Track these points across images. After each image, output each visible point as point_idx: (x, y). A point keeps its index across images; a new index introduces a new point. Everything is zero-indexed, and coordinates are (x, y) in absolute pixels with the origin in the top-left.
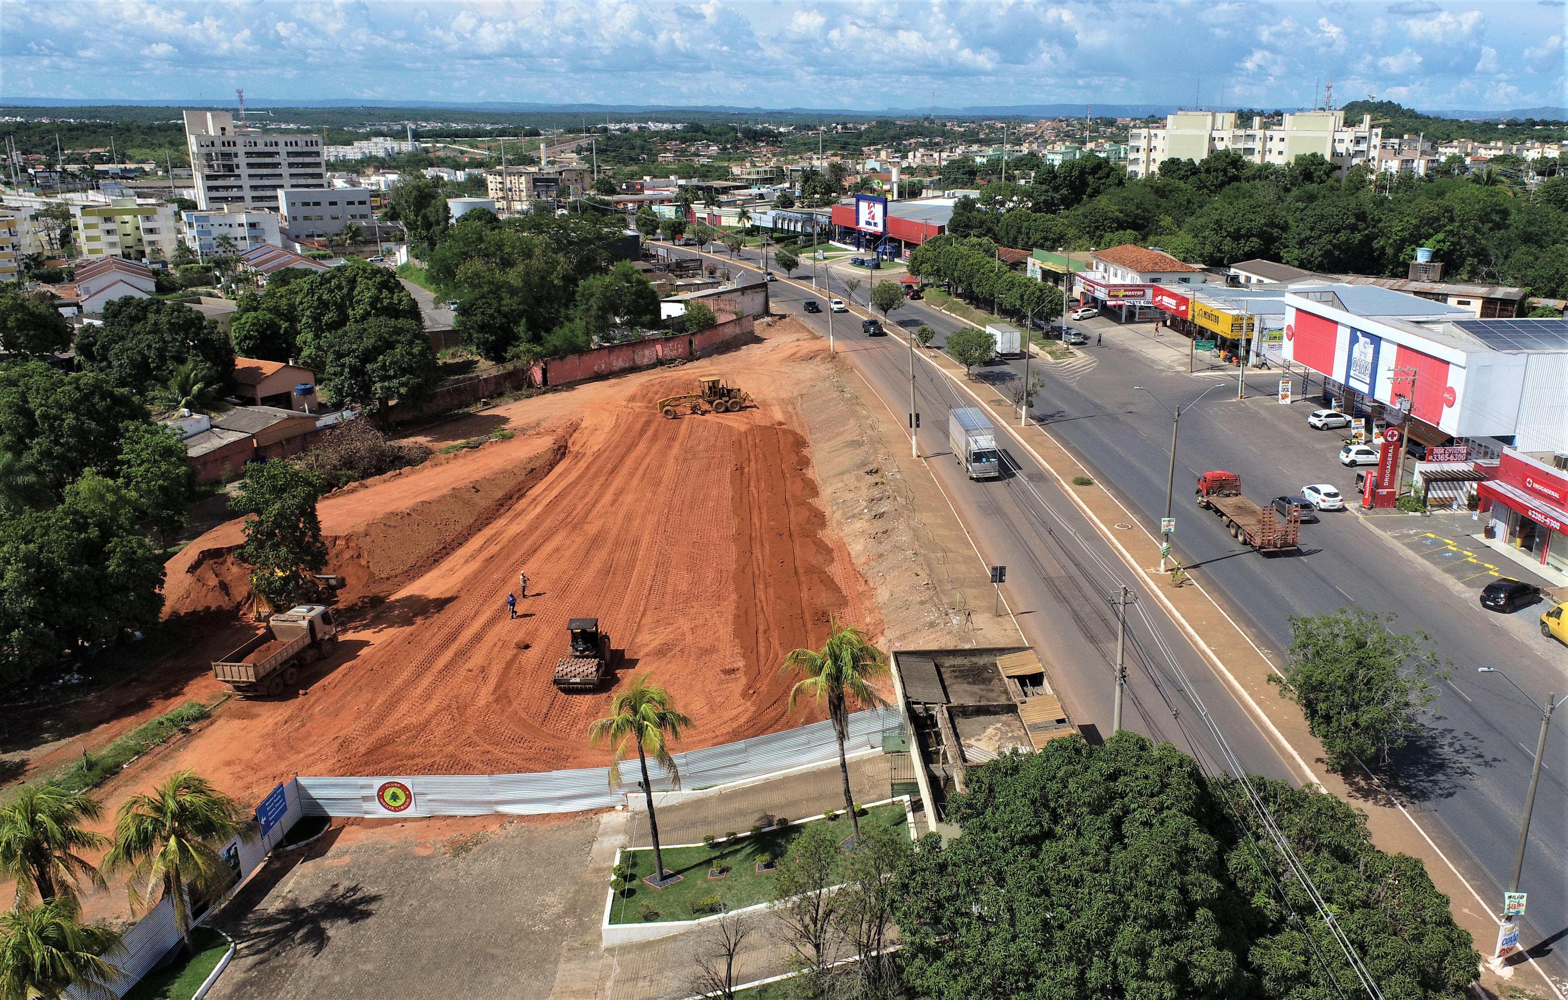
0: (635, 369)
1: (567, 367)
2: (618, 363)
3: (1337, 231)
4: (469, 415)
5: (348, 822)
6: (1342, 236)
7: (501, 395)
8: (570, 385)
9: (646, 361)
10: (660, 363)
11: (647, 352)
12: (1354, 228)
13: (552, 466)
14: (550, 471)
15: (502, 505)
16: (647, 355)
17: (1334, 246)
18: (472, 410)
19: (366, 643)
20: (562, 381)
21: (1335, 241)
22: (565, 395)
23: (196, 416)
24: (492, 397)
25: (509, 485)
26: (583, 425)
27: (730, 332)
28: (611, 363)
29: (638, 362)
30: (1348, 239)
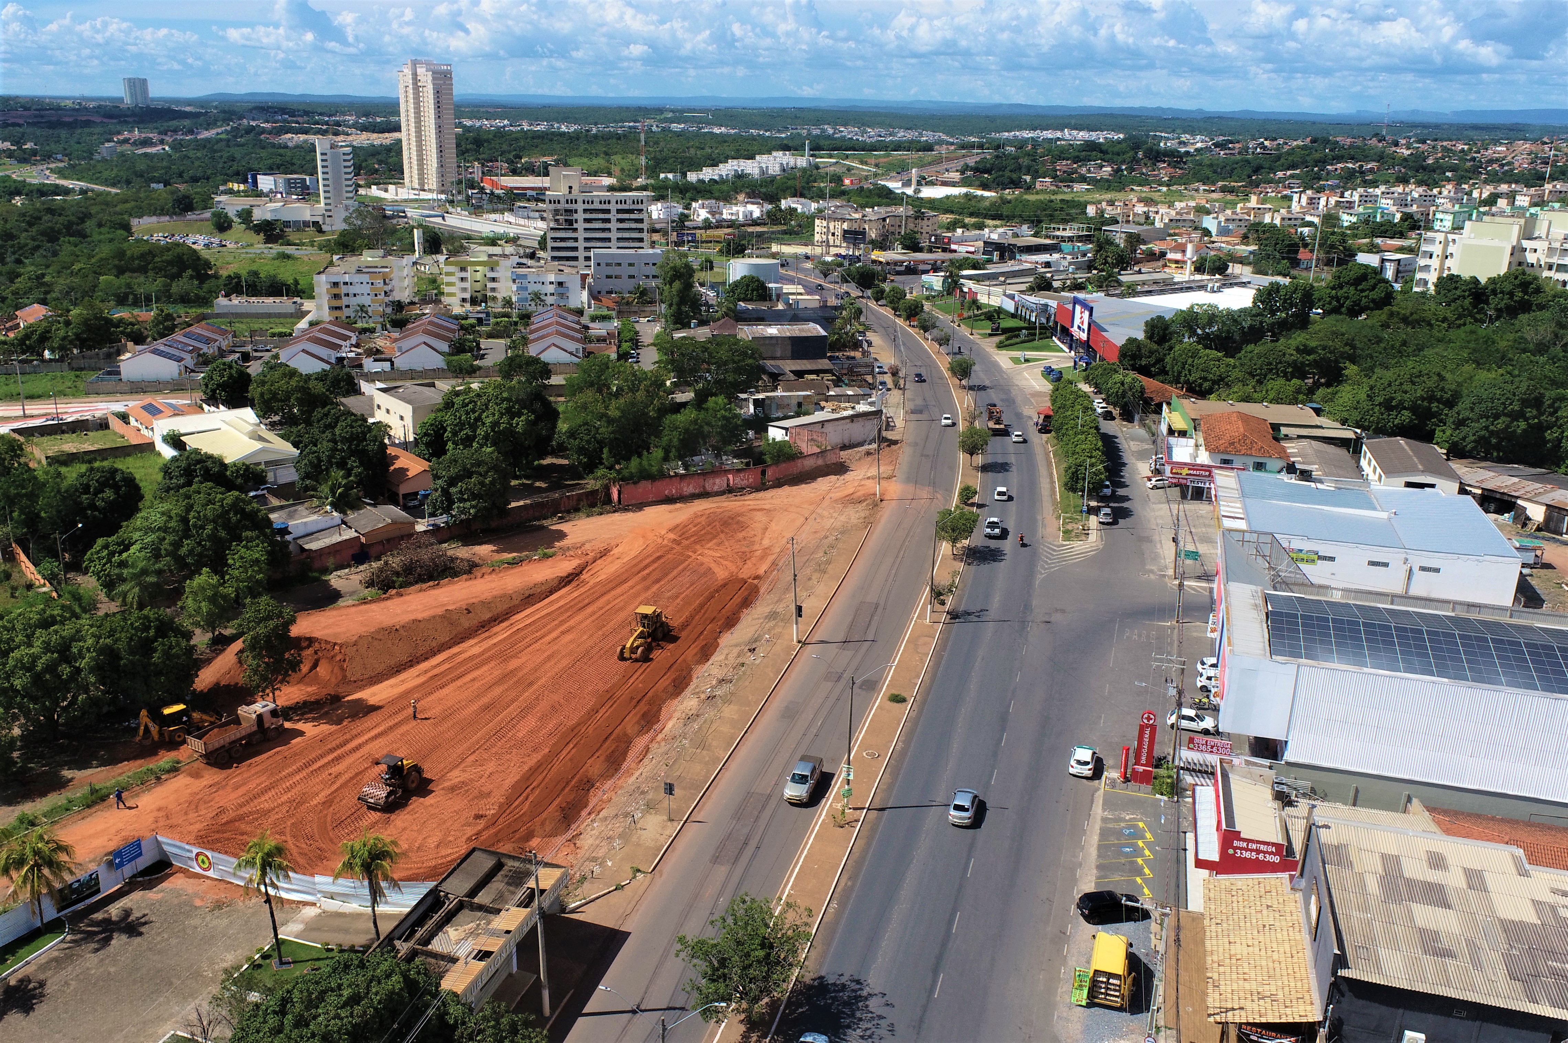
0: (704, 495)
1: (640, 490)
2: (689, 488)
3: (1497, 417)
4: (542, 528)
5: (181, 870)
6: (1501, 423)
7: (577, 510)
8: (640, 506)
9: (716, 488)
10: (730, 490)
11: (717, 481)
12: (1516, 416)
13: (551, 592)
14: (547, 597)
15: (483, 627)
16: (719, 483)
17: (1492, 433)
18: (545, 523)
19: (301, 733)
20: (634, 502)
21: (1491, 428)
22: (630, 515)
23: (335, 514)
24: (569, 512)
25: (501, 608)
26: (615, 551)
27: (809, 463)
28: (682, 489)
29: (708, 488)
30: (1508, 427)
